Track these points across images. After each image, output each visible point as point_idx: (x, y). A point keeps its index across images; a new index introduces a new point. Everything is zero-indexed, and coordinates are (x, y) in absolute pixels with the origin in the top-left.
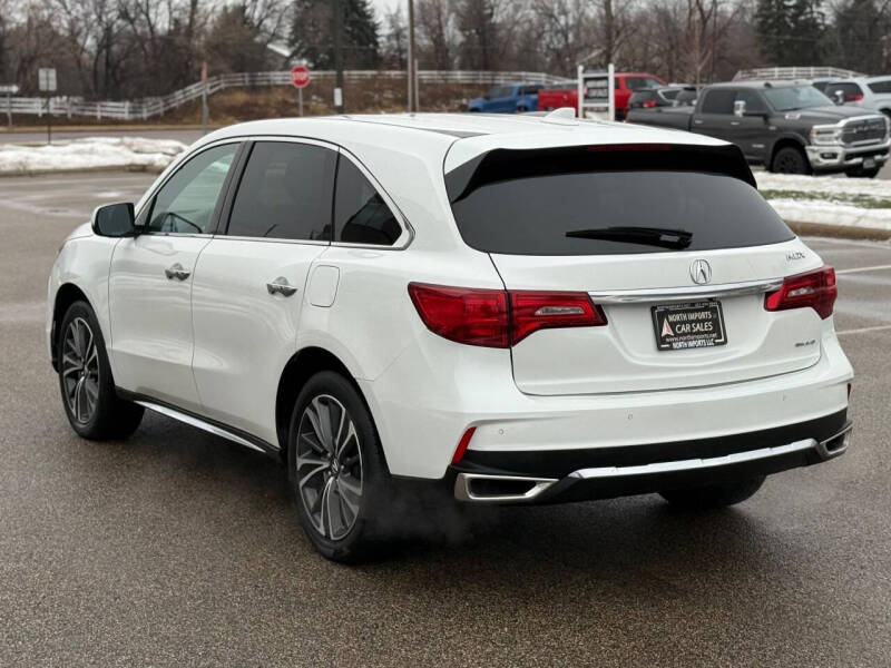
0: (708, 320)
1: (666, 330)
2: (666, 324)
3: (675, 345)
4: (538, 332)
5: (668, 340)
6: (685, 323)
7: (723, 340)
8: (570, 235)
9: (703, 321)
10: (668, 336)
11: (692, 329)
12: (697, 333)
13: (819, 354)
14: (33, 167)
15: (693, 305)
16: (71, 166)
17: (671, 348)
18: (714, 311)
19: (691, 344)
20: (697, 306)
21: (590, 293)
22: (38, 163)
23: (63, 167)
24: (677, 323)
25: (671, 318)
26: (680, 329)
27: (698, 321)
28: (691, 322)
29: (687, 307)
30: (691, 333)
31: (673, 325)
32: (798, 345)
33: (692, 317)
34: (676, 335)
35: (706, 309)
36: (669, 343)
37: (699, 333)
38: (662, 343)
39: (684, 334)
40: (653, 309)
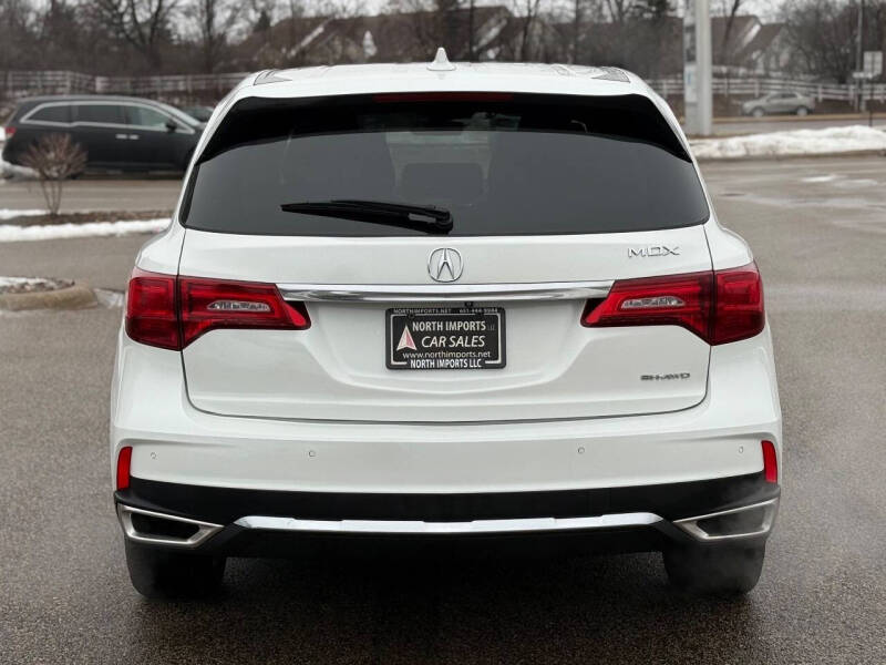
0: (479, 333)
1: (405, 341)
2: (406, 333)
3: (413, 364)
4: (213, 332)
5: (406, 356)
6: (438, 334)
7: (499, 361)
8: (287, 208)
9: (470, 334)
10: (407, 350)
11: (448, 342)
12: (455, 350)
13: (703, 393)
14: (783, 151)
15: (456, 310)
16: (823, 150)
17: (408, 368)
18: (492, 321)
19: (441, 363)
20: (462, 313)
21: (279, 286)
22: (789, 147)
23: (814, 151)
24: (426, 333)
25: (416, 327)
26: (427, 342)
27: (461, 333)
28: (448, 334)
29: (444, 313)
30: (447, 349)
31: (417, 336)
32: (645, 378)
33: (452, 326)
34: (420, 349)
35: (479, 317)
36: (406, 360)
37: (460, 349)
38: (397, 360)
39: (434, 349)
40: (390, 311)
